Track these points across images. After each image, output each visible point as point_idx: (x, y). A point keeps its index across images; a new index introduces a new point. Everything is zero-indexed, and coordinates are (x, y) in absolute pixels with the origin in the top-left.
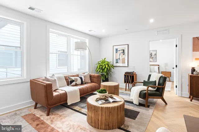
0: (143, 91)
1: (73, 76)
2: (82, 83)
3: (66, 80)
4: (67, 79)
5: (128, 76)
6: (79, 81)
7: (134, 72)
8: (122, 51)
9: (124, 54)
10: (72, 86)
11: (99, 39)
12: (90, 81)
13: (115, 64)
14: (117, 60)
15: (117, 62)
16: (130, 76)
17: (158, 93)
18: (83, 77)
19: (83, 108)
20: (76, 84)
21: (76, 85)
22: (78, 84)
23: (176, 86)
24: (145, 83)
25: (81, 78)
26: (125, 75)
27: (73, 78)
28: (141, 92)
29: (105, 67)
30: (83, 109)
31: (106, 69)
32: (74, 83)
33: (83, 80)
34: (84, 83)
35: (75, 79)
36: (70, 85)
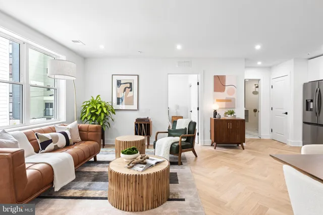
0: (174, 143)
1: (44, 131)
2: (68, 144)
3: (30, 141)
4: (33, 138)
5: (141, 125)
6: (62, 141)
7: (148, 118)
8: (128, 85)
9: (131, 91)
10: (46, 152)
11: (83, 59)
12: (80, 139)
13: (115, 107)
14: (118, 99)
15: (118, 103)
16: (145, 125)
17: (189, 143)
18: (67, 132)
19: (85, 189)
20: (56, 146)
21: (56, 149)
22: (59, 146)
23: (198, 134)
24: (171, 133)
25: (65, 134)
26: (136, 124)
27: (48, 136)
28: (173, 146)
29: (102, 111)
30: (88, 192)
31: (103, 115)
32: (51, 146)
33: (70, 138)
34: (71, 142)
35: (52, 136)
36: (43, 151)
